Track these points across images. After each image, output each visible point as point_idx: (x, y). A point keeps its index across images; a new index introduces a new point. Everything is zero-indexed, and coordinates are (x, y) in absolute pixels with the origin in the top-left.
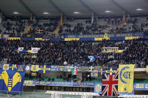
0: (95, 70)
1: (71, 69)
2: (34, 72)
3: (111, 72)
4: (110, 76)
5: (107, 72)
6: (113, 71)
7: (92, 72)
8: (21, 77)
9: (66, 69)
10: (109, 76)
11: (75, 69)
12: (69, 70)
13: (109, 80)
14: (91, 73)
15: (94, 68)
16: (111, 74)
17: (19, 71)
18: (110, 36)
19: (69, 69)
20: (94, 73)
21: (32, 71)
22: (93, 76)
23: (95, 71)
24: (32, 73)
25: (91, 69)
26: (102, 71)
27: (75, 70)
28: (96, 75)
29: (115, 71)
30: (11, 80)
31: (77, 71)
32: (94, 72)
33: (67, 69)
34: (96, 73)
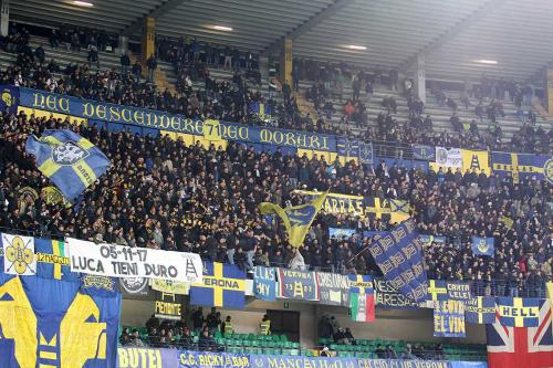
0: (450, 302)
1: (343, 291)
2: (168, 299)
3: (518, 312)
4: (517, 330)
5: (502, 314)
6: (526, 310)
7: (438, 311)
8: (104, 326)
9: (320, 289)
10: (511, 329)
11: (362, 289)
12: (335, 298)
13: (513, 351)
14: (436, 317)
15: (443, 291)
16: (519, 322)
17: (94, 288)
18: (228, 130)
19: (336, 290)
20: (447, 316)
21: (155, 287)
22: (443, 330)
23: (451, 305)
24: (159, 304)
25: (434, 297)
26: (480, 306)
27: (362, 297)
28: (459, 326)
29: (535, 310)
30: (53, 343)
31: (370, 300)
32: (445, 311)
33: (328, 290)
34: (457, 315)
